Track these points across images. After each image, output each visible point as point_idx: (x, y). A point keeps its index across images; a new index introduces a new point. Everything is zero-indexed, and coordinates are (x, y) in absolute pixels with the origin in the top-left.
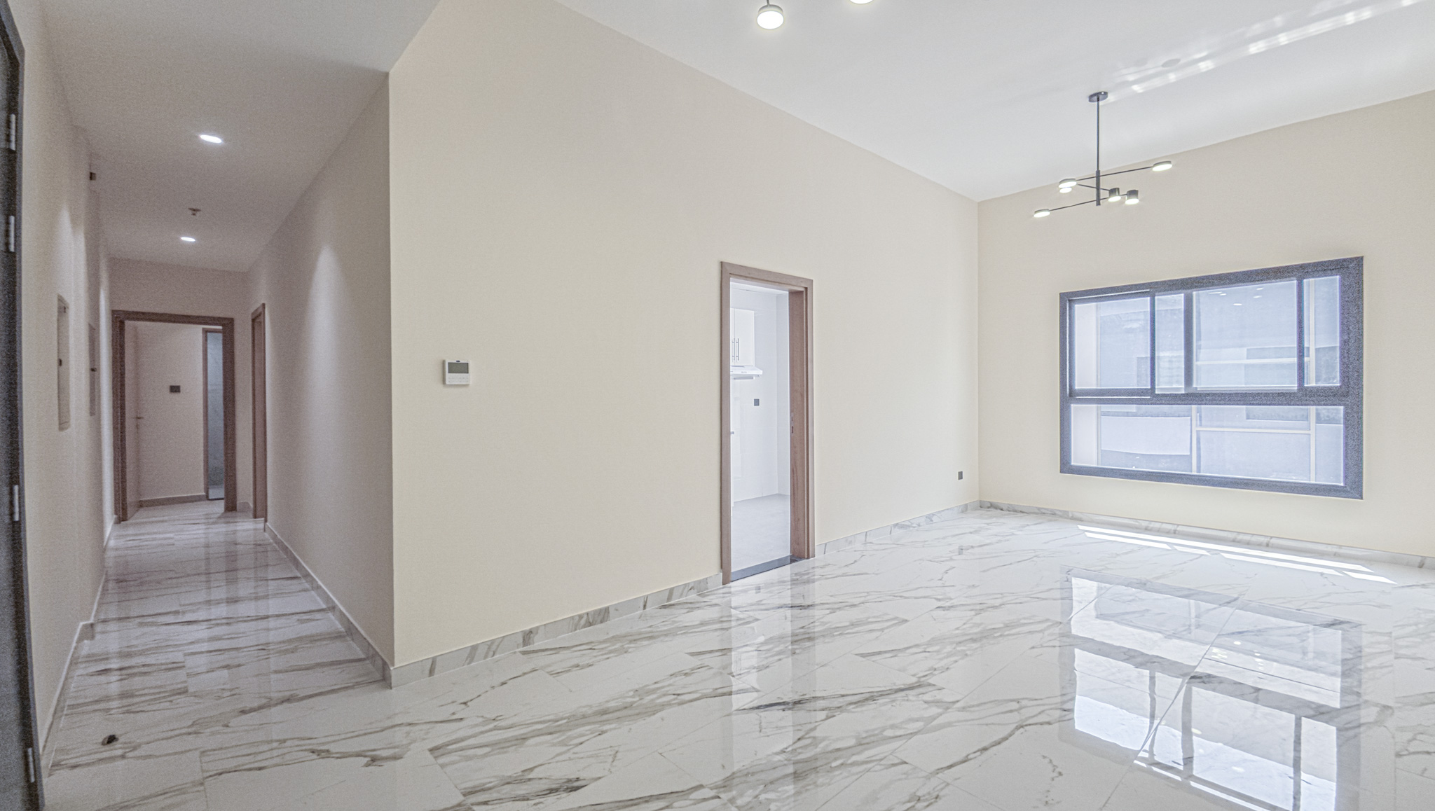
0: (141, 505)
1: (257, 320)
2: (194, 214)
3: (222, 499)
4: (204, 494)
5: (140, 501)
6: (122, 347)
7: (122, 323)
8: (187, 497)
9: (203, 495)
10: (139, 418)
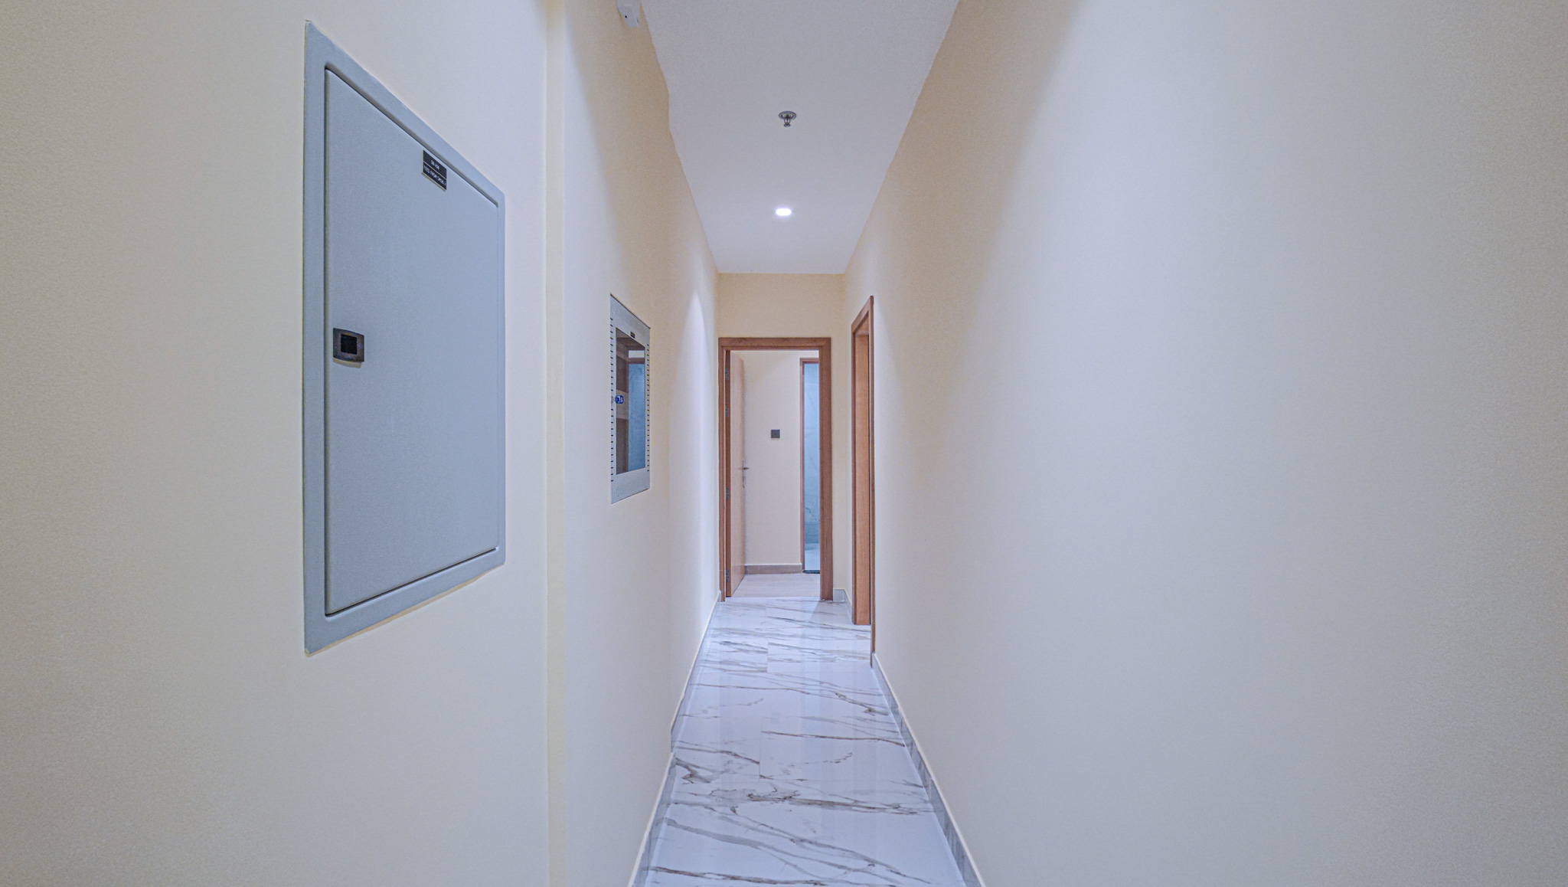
0: (746, 571)
1: (861, 333)
2: (787, 125)
3: (818, 572)
4: (801, 564)
5: (746, 567)
6: (728, 382)
7: (728, 352)
8: (786, 567)
9: (800, 566)
10: (745, 469)
